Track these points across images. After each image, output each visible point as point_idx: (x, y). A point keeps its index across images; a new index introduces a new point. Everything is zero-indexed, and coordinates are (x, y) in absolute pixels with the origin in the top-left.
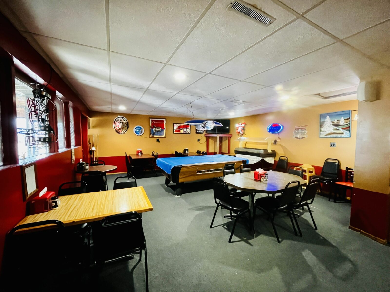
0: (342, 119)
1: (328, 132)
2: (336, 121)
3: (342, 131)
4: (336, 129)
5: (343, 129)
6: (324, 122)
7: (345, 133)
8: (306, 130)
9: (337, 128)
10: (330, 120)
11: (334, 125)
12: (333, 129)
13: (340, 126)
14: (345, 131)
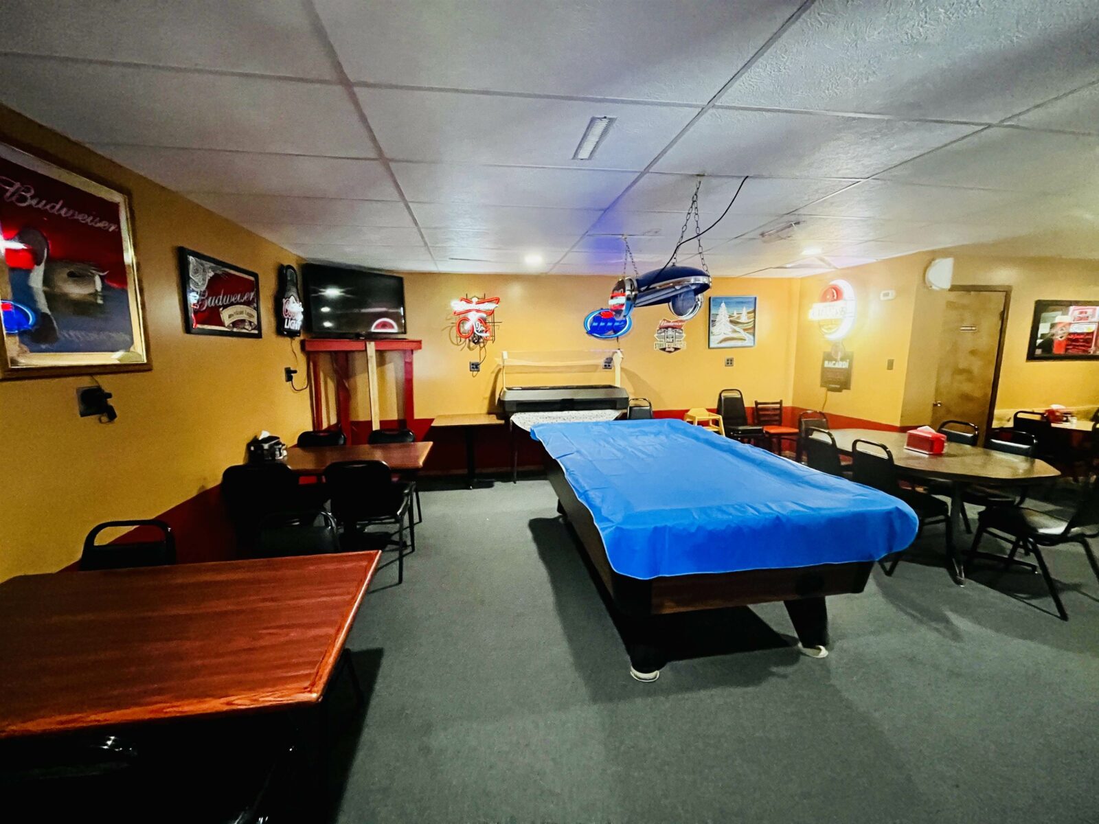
0: (744, 311)
1: (722, 337)
2: (735, 314)
3: (744, 334)
4: (735, 331)
5: (745, 330)
6: (717, 314)
7: (747, 339)
8: (682, 330)
9: (736, 328)
10: (726, 312)
11: (731, 322)
12: (730, 330)
13: (740, 325)
14: (748, 335)
